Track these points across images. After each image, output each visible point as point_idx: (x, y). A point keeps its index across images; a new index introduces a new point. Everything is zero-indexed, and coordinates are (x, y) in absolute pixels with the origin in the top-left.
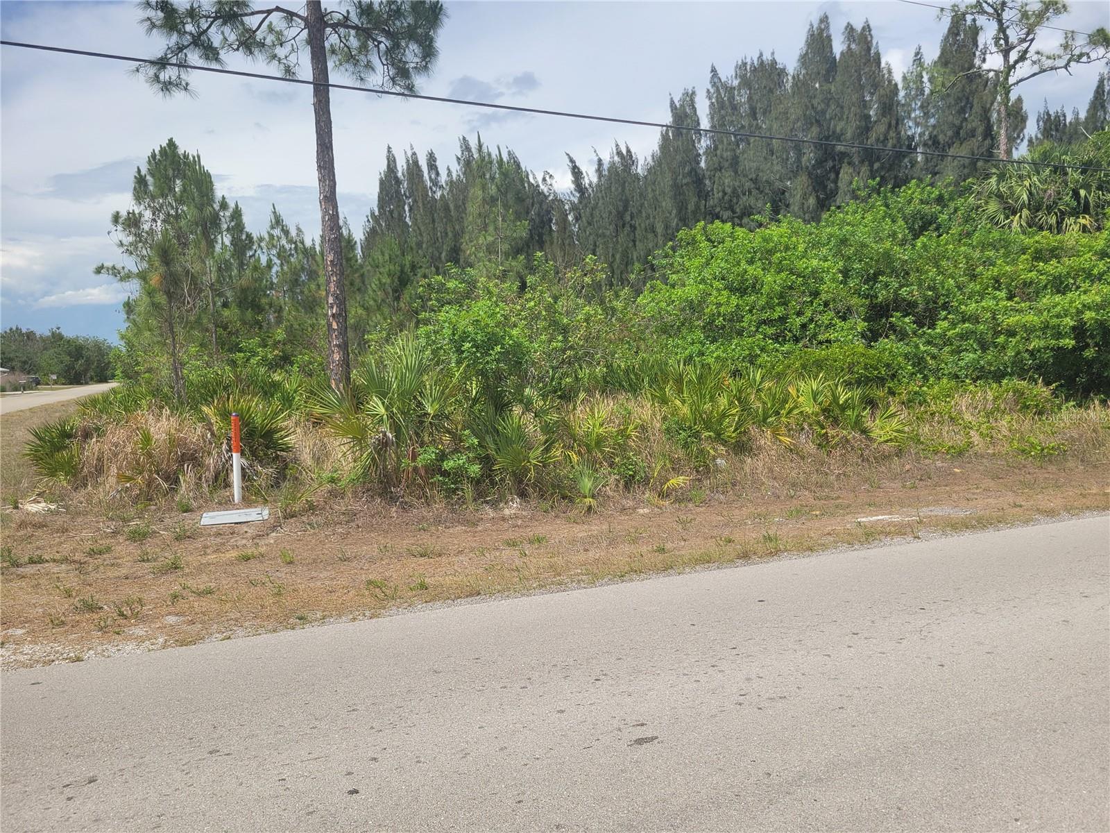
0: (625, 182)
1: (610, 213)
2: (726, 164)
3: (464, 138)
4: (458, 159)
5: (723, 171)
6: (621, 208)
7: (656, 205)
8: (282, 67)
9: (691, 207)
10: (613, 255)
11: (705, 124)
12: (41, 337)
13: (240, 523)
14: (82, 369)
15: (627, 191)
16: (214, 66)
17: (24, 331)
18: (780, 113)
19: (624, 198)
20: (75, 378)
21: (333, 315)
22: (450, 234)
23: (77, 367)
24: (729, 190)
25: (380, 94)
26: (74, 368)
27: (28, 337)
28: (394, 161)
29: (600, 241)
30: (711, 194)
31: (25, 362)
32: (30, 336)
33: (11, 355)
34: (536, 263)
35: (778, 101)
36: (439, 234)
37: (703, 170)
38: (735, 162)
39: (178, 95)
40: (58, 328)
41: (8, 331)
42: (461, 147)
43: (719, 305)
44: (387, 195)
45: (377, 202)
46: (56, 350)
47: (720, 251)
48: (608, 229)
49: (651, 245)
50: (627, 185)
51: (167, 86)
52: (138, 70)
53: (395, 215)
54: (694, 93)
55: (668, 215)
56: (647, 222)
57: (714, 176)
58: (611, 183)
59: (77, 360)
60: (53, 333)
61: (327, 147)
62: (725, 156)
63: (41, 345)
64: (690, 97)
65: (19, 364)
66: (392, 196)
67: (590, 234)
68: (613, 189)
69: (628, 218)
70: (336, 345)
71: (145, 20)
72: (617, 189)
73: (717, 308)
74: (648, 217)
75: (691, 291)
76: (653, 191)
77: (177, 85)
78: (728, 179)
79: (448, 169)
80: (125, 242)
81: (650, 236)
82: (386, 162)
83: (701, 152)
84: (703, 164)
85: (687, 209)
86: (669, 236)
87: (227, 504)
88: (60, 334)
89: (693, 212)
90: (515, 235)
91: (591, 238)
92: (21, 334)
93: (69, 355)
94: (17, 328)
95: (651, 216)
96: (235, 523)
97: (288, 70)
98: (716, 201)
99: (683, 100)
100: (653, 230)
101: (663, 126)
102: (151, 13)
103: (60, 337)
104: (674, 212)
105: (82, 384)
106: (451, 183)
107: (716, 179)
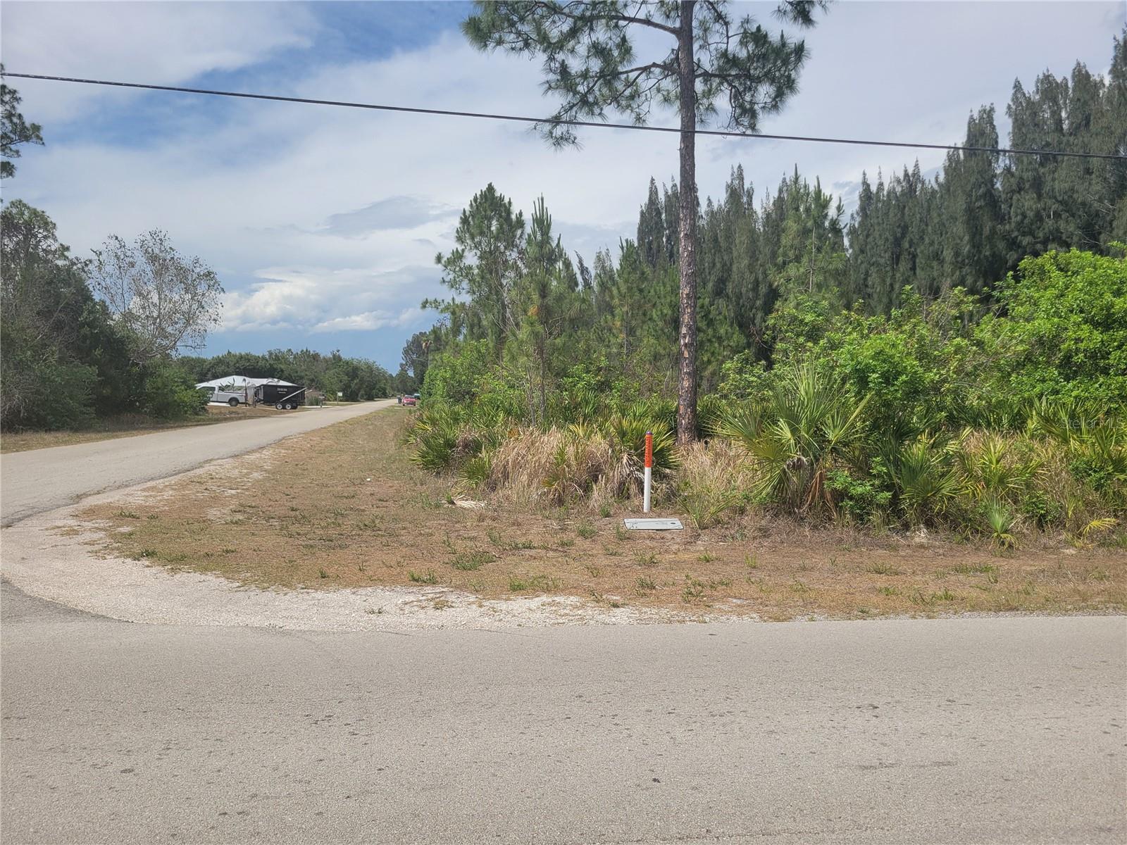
0: (904, 207)
1: (887, 240)
2: (1027, 186)
5: (1022, 193)
6: (899, 235)
7: (942, 229)
8: (634, 115)
9: (986, 231)
10: (891, 285)
11: (1005, 142)
12: (324, 358)
13: (661, 530)
14: (356, 387)
15: (906, 218)
16: (598, 120)
18: (1102, 127)
19: (903, 224)
20: (351, 397)
21: (686, 345)
22: (718, 265)
23: (353, 386)
24: (1031, 214)
25: (725, 136)
26: (350, 387)
27: (314, 359)
28: (656, 193)
29: (873, 270)
30: (1006, 217)
31: (312, 380)
32: (315, 357)
33: (303, 374)
34: (904, 296)
35: (1099, 115)
36: (706, 264)
37: (1000, 192)
38: (1037, 184)
39: (568, 148)
40: (338, 351)
41: (299, 353)
43: (1078, 340)
44: (647, 227)
45: (636, 235)
46: (336, 370)
47: (1079, 282)
48: (882, 257)
49: (935, 274)
50: (907, 209)
51: (559, 141)
52: (535, 128)
53: (654, 246)
54: (992, 110)
55: (959, 241)
56: (931, 249)
57: (1011, 198)
58: (889, 209)
59: (353, 379)
60: (334, 355)
61: (690, 189)
62: (1025, 177)
63: (324, 365)
64: (988, 115)
65: (308, 382)
66: (652, 228)
67: (862, 263)
68: (891, 215)
69: (906, 245)
70: (686, 373)
71: (544, 83)
72: (896, 215)
73: (1076, 343)
74: (932, 243)
75: (1043, 325)
76: (939, 215)
77: (566, 139)
78: (1028, 202)
79: (709, 200)
80: (447, 279)
81: (935, 264)
82: (648, 194)
83: (998, 171)
84: (998, 185)
85: (981, 234)
86: (959, 265)
87: (638, 512)
88: (339, 356)
89: (987, 237)
90: (830, 267)
91: (863, 266)
92: (309, 356)
93: (347, 375)
94: (307, 350)
95: (936, 242)
96: (657, 530)
97: (638, 118)
98: (1013, 225)
99: (981, 118)
100: (937, 256)
101: (949, 147)
102: (552, 77)
103: (340, 359)
104: (967, 238)
105: (358, 401)
106: (712, 214)
107: (1014, 202)
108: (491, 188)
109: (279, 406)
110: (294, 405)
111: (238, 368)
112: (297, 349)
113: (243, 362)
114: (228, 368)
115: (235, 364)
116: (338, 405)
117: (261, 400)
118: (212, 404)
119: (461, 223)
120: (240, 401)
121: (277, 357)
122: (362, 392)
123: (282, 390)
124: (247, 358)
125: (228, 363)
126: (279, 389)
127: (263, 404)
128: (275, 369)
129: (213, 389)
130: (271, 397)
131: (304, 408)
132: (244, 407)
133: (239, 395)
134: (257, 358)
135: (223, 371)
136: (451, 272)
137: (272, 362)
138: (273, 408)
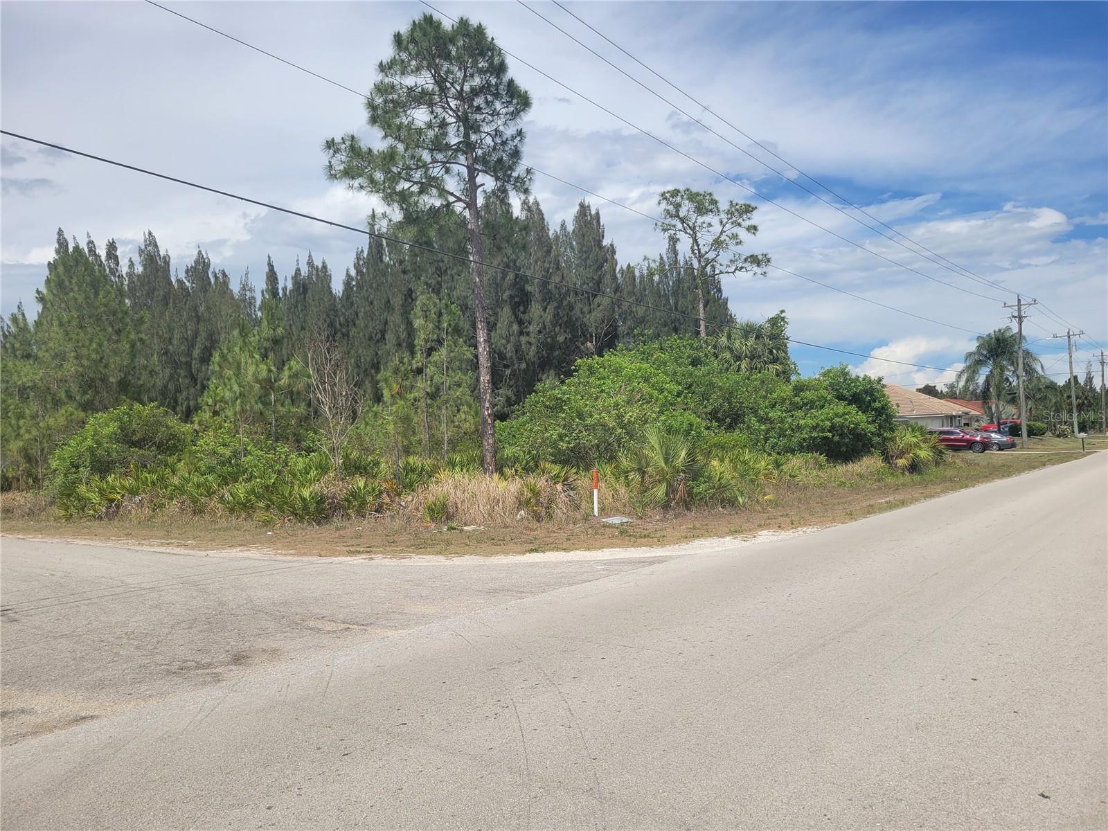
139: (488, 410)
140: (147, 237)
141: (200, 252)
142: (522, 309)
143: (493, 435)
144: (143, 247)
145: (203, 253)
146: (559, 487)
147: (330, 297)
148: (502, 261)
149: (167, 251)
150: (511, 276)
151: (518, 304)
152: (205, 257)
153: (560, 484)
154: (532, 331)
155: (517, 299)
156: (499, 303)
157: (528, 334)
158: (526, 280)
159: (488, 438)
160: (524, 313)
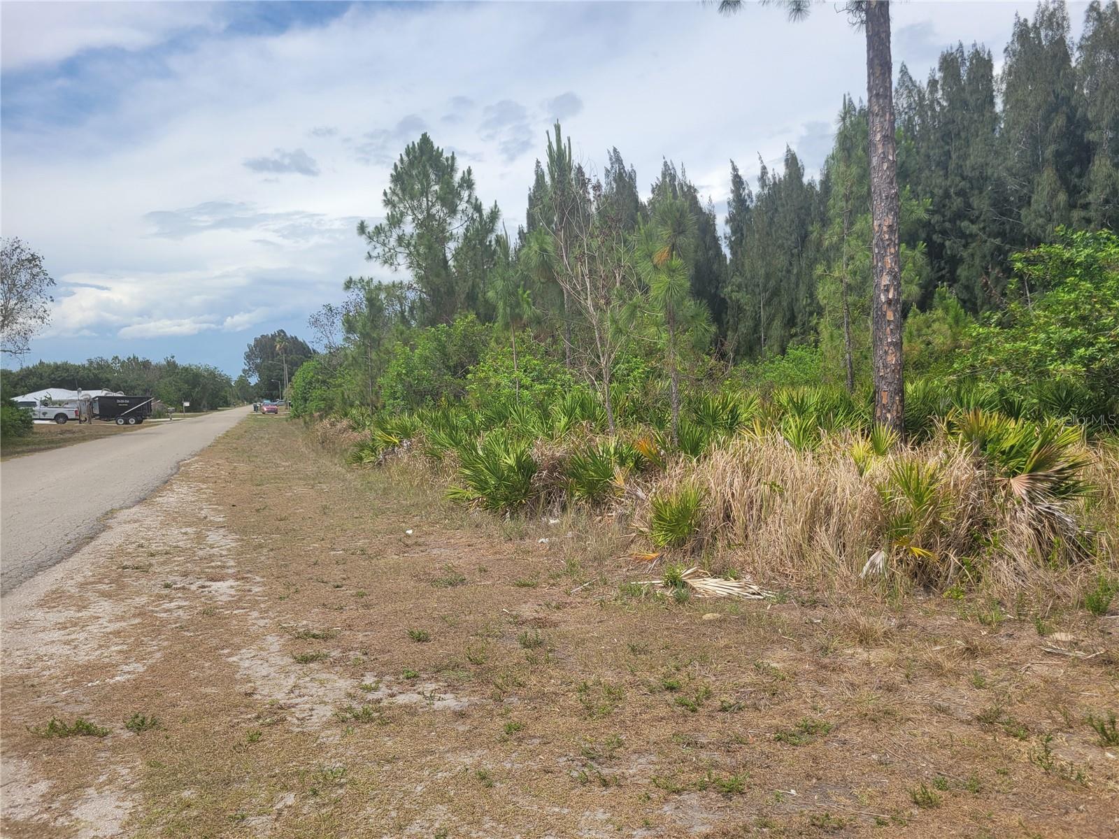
3: (615, 150)
4: (607, 171)
12: (157, 366)
17: (140, 359)
23: (194, 394)
26: (191, 396)
27: (144, 367)
32: (146, 364)
33: (133, 384)
40: (173, 357)
41: (126, 360)
42: (611, 159)
46: (173, 378)
59: (194, 388)
60: (168, 362)
63: (158, 373)
88: (174, 362)
92: (137, 363)
93: (187, 383)
94: (134, 357)
103: (175, 366)
108: (425, 140)
109: (121, 421)
110: (139, 418)
111: (54, 379)
112: (123, 357)
113: (58, 373)
114: (41, 379)
115: (49, 375)
116: (185, 417)
117: (96, 415)
118: (36, 422)
119: (392, 181)
120: (69, 417)
121: (102, 366)
122: (204, 402)
123: (122, 401)
124: (65, 367)
125: (41, 374)
126: (118, 401)
127: (100, 419)
128: (100, 380)
129: (34, 404)
130: (107, 410)
131: (150, 422)
132: (77, 423)
133: (70, 412)
134: (77, 368)
135: (35, 384)
136: (378, 245)
137: (96, 372)
138: (112, 424)
139: (887, 291)
140: (612, 154)
141: (666, 162)
142: (1077, 170)
143: (898, 345)
144: (609, 167)
145: (669, 163)
146: (1019, 486)
147: (799, 192)
148: (1045, 101)
149: (632, 166)
150: (1059, 121)
151: (1070, 166)
152: (671, 167)
153: (1023, 477)
154: (1092, 201)
155: (1068, 158)
156: (1036, 167)
157: (1086, 206)
158: (1087, 125)
159: (886, 352)
160: (1080, 176)
